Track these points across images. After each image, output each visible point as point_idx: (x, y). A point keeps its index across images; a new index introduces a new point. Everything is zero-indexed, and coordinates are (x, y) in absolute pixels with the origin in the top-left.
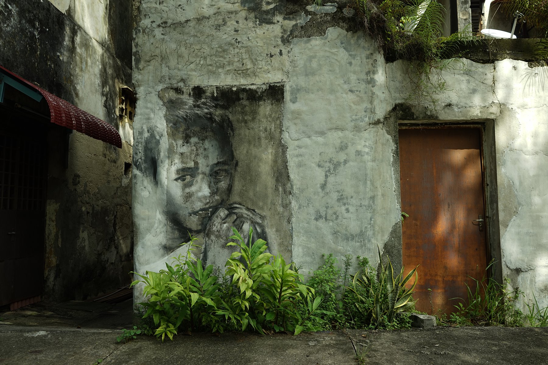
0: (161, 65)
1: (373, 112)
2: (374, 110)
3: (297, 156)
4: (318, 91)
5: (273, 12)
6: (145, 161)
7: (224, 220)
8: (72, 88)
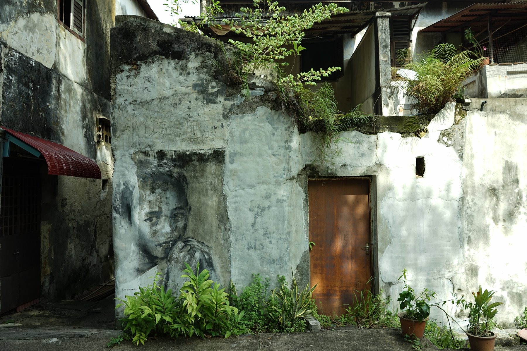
0: (133, 134)
1: (289, 170)
2: (290, 169)
3: (234, 203)
4: (249, 155)
5: (216, 94)
6: (122, 207)
7: (181, 250)
8: (59, 129)
